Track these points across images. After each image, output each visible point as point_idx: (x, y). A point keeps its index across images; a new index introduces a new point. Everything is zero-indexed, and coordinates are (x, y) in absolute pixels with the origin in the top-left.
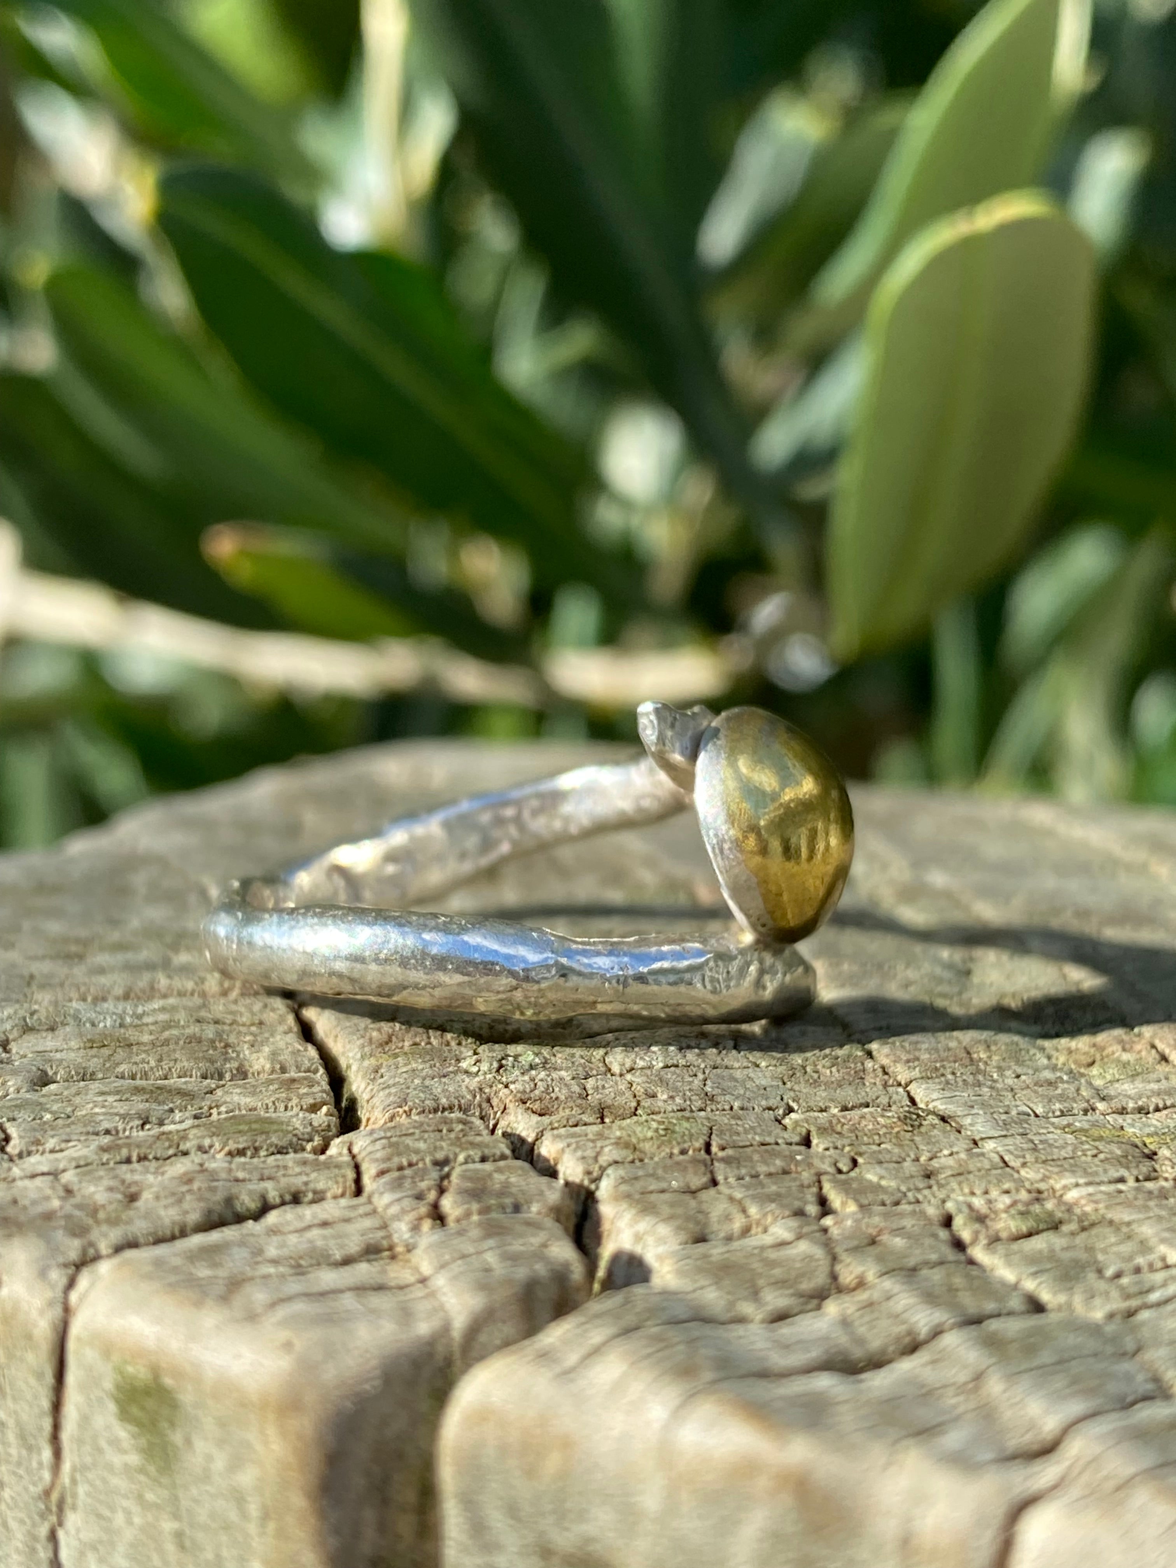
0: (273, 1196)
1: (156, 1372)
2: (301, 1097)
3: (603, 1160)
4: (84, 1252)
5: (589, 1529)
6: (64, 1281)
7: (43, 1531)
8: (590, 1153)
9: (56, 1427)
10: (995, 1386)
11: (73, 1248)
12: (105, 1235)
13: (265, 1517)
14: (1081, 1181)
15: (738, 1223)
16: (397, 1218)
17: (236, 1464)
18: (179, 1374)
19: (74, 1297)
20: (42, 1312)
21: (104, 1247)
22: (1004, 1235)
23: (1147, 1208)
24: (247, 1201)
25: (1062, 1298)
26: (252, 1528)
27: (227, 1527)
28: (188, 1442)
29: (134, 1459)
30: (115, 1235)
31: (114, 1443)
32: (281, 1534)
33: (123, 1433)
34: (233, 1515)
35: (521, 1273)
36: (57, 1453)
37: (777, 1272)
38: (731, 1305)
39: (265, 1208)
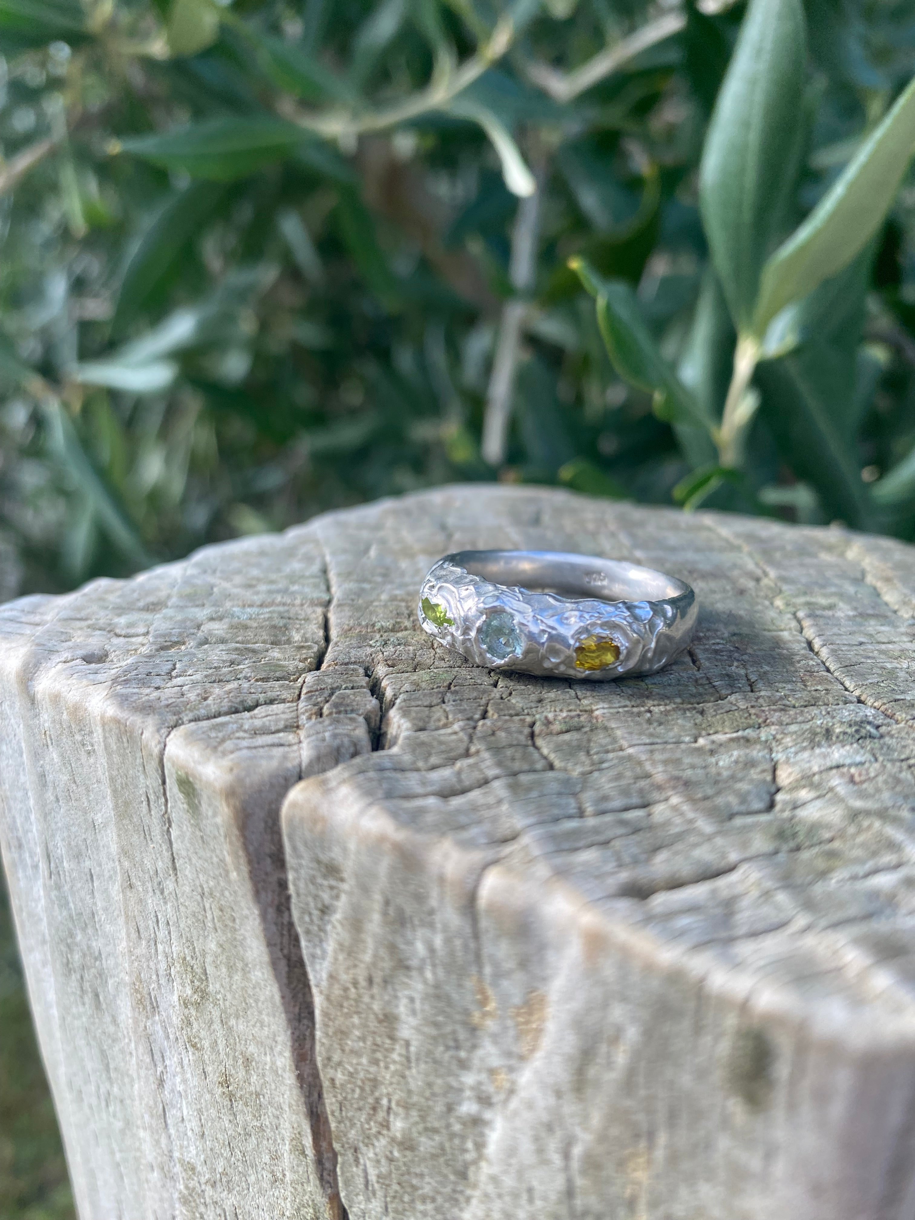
0: (262, 700)
1: (187, 774)
2: (301, 655)
3: (403, 689)
4: (177, 721)
5: (333, 855)
6: (166, 734)
7: (165, 828)
8: (398, 687)
9: (164, 790)
10: (505, 807)
11: (173, 719)
12: (187, 715)
13: (226, 837)
14: (606, 706)
15: (443, 721)
16: (303, 713)
17: (215, 815)
18: (194, 777)
19: (168, 739)
20: (156, 746)
21: (185, 719)
22: (554, 732)
23: (626, 721)
24: (250, 702)
25: (562, 764)
26: (222, 839)
27: (215, 837)
28: (200, 802)
29: (185, 806)
30: (191, 716)
31: (180, 799)
32: (231, 843)
33: (181, 796)
34: (217, 833)
35: (337, 742)
36: (166, 800)
37: (443, 747)
38: (414, 763)
39: (257, 705)
